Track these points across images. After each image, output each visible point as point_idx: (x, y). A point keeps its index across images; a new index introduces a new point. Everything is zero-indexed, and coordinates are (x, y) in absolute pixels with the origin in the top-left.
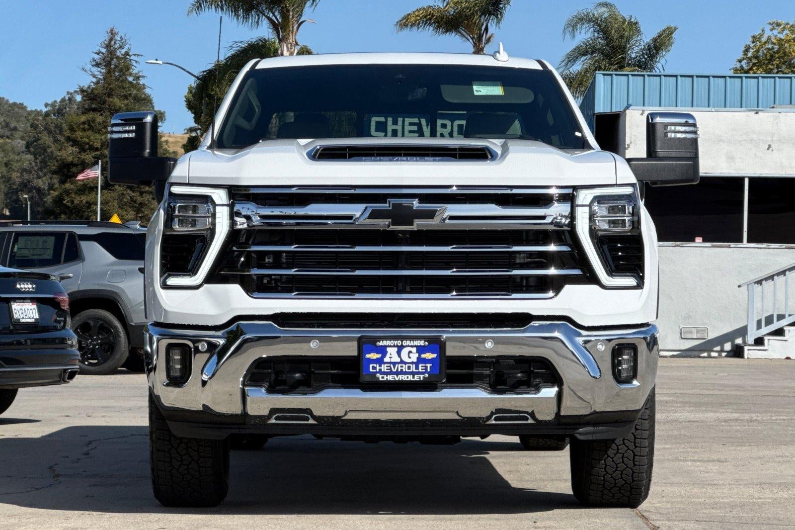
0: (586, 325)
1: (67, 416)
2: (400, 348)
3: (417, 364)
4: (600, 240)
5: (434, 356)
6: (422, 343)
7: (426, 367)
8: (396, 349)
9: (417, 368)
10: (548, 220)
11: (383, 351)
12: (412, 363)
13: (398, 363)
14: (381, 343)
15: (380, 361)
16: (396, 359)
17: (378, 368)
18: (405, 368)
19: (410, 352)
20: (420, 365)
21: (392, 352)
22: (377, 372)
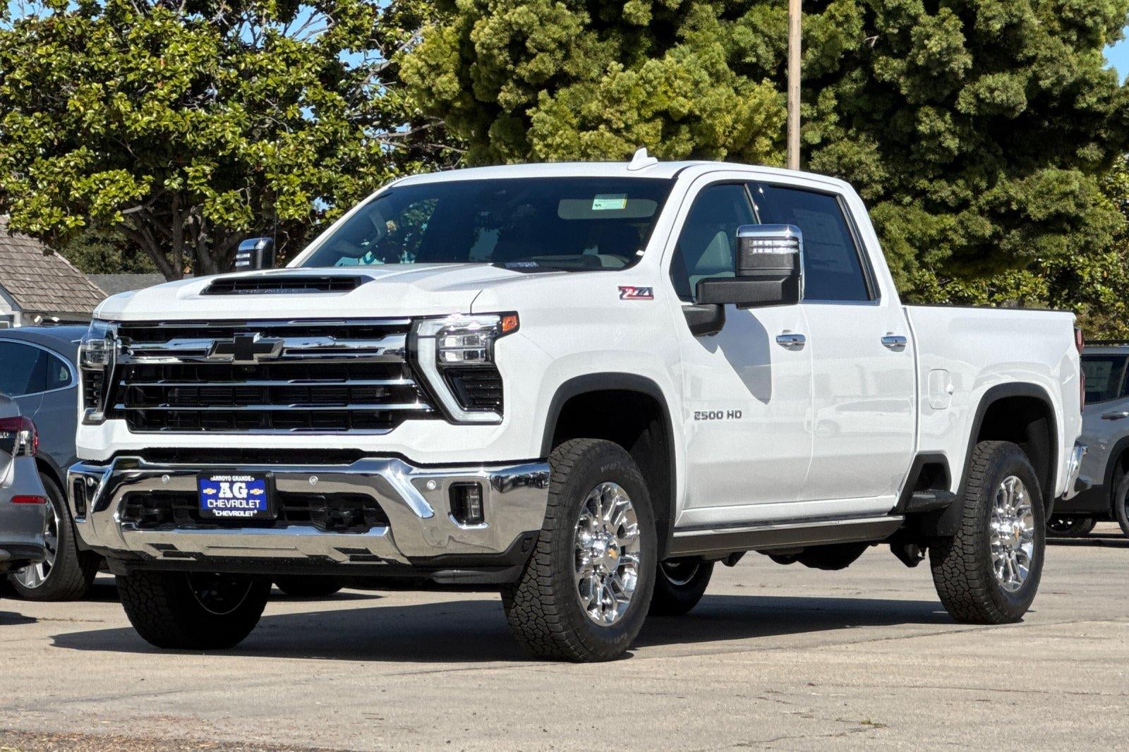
0: (422, 462)
1: (740, 585)
2: (232, 483)
3: (247, 499)
4: (448, 372)
5: (261, 492)
6: (248, 478)
7: (255, 503)
8: (228, 484)
9: (248, 504)
10: (380, 353)
11: (216, 485)
12: (243, 499)
13: (232, 499)
14: (215, 478)
15: (215, 497)
16: (229, 495)
17: (215, 504)
18: (237, 504)
19: (240, 488)
20: (250, 501)
21: (225, 486)
22: (214, 508)
